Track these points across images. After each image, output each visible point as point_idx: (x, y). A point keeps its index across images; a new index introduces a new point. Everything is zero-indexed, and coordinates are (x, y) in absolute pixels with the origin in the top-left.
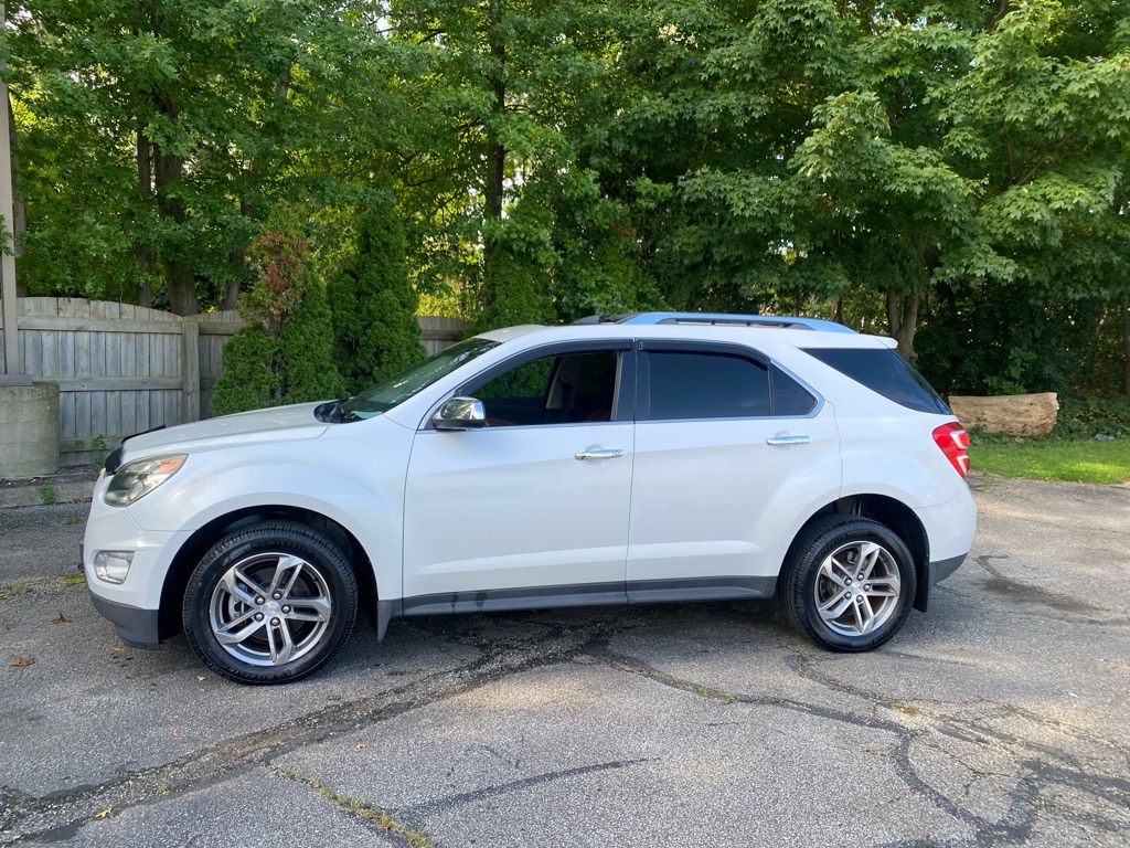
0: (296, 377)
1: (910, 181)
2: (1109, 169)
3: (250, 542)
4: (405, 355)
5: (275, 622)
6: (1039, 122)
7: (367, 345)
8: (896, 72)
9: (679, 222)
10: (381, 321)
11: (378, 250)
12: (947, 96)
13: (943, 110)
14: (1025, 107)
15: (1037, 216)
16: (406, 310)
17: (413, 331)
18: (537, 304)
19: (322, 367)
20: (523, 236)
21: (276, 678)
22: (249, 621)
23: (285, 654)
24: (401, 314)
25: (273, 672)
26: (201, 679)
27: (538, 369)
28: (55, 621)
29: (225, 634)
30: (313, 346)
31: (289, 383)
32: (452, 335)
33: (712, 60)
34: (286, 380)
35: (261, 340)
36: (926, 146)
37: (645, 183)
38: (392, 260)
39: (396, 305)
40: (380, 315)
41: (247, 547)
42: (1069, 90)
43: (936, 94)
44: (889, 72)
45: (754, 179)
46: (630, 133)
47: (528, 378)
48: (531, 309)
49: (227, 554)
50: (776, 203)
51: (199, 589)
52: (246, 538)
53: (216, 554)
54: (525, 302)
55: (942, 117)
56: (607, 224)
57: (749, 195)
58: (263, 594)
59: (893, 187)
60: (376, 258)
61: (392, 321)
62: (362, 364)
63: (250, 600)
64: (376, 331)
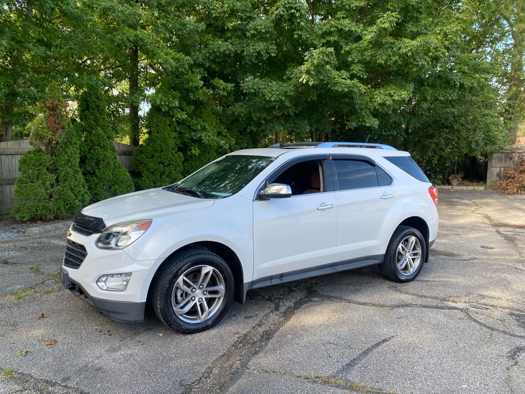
0: (64, 176)
1: (343, 86)
2: (410, 83)
3: (190, 261)
4: (112, 163)
5: (200, 300)
6: (389, 63)
7: (92, 159)
8: (332, 38)
9: (230, 98)
10: (98, 146)
11: (93, 109)
12: (352, 50)
13: (350, 56)
14: (385, 57)
15: (388, 103)
16: (110, 140)
17: (114, 151)
18: (173, 136)
19: (76, 171)
20: (167, 103)
21: (203, 328)
22: (189, 302)
23: (205, 316)
24: (108, 142)
25: (201, 326)
26: (161, 335)
27: (174, 168)
28: (39, 318)
29: (179, 310)
30: (72, 160)
31: (59, 180)
32: (124, 152)
33: (251, 26)
34: (57, 178)
35: (43, 157)
36: (345, 70)
37: (221, 83)
38: (101, 114)
39: (105, 138)
40: (98, 143)
41: (189, 263)
42: (401, 51)
43: (347, 49)
44: (328, 38)
45: (274, 83)
46: (211, 58)
47: (169, 173)
48: (170, 139)
49: (180, 269)
50: (284, 94)
51: (168, 288)
52: (188, 260)
53: (174, 269)
54: (167, 135)
55: (350, 59)
56: (205, 100)
57: (272, 90)
58: (195, 287)
59: (336, 88)
60: (92, 113)
61: (104, 146)
62: (89, 168)
63: (189, 290)
64: (96, 151)
